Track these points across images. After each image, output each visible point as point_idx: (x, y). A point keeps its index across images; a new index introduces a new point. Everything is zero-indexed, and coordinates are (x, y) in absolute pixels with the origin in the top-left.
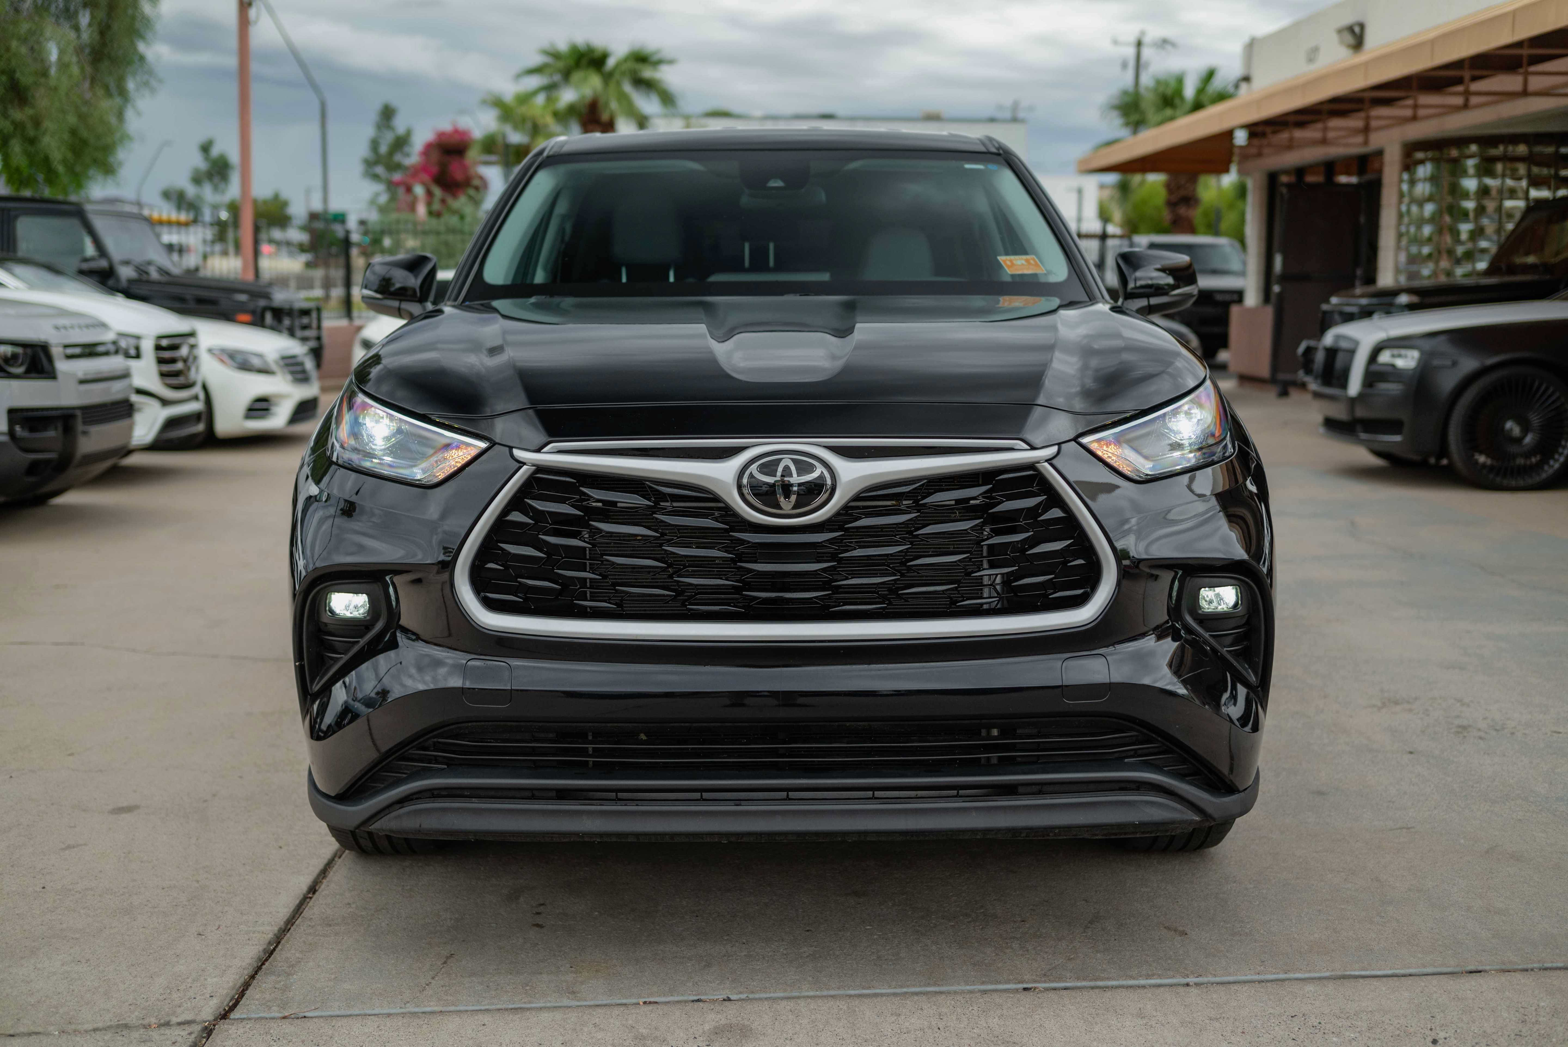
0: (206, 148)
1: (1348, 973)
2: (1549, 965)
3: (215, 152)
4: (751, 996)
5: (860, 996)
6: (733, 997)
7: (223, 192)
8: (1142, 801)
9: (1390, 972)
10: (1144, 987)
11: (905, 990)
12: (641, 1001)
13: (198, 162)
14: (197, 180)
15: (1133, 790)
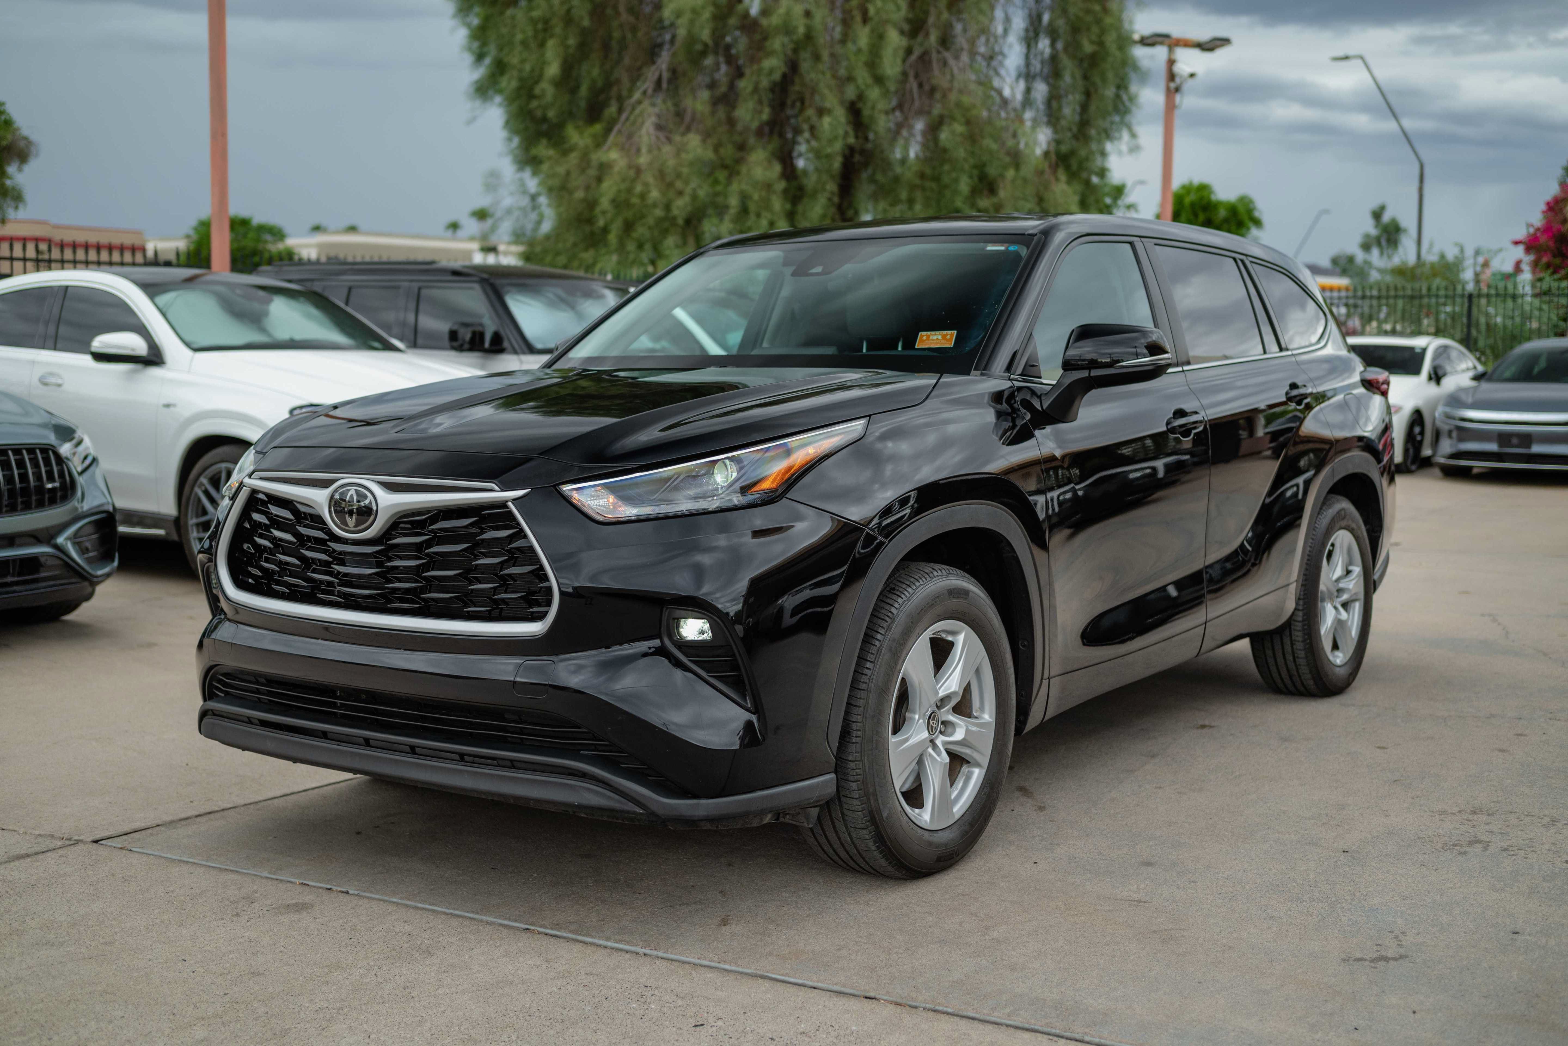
0: (1377, 215)
1: (767, 974)
2: (940, 1008)
3: (1386, 218)
4: (361, 893)
5: (416, 908)
6: (351, 892)
7: (1389, 257)
8: (581, 787)
9: (800, 981)
10: (599, 946)
11: (452, 911)
12: (297, 881)
13: (1369, 227)
14: (1366, 247)
15: (578, 776)
